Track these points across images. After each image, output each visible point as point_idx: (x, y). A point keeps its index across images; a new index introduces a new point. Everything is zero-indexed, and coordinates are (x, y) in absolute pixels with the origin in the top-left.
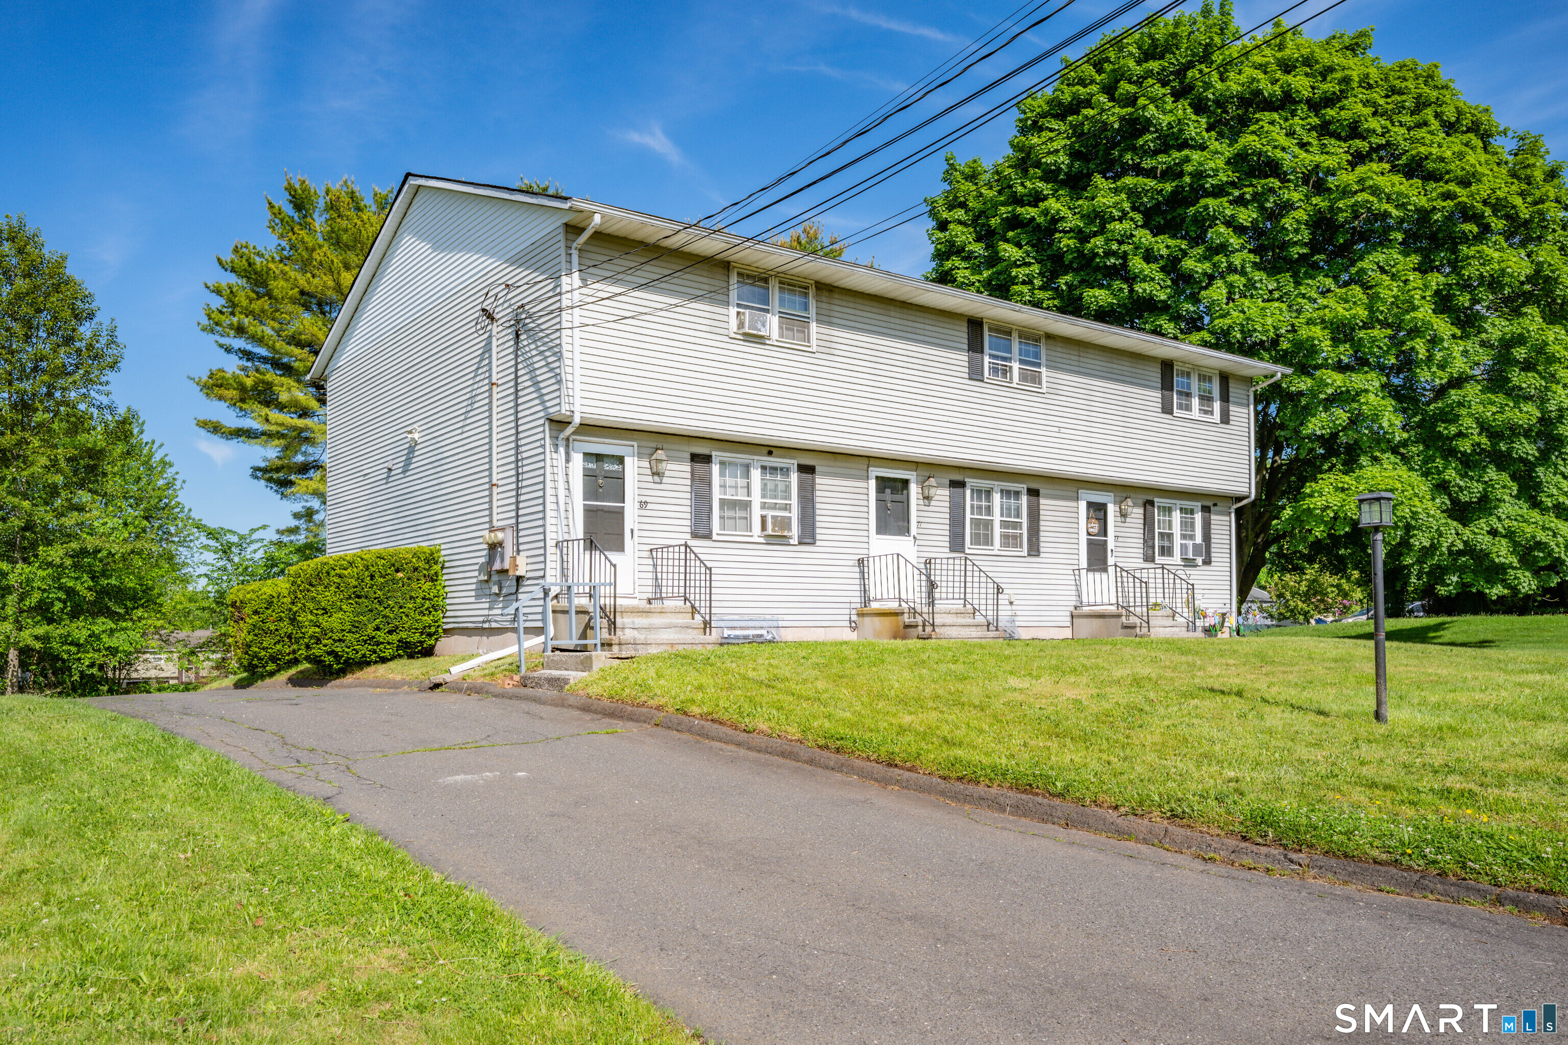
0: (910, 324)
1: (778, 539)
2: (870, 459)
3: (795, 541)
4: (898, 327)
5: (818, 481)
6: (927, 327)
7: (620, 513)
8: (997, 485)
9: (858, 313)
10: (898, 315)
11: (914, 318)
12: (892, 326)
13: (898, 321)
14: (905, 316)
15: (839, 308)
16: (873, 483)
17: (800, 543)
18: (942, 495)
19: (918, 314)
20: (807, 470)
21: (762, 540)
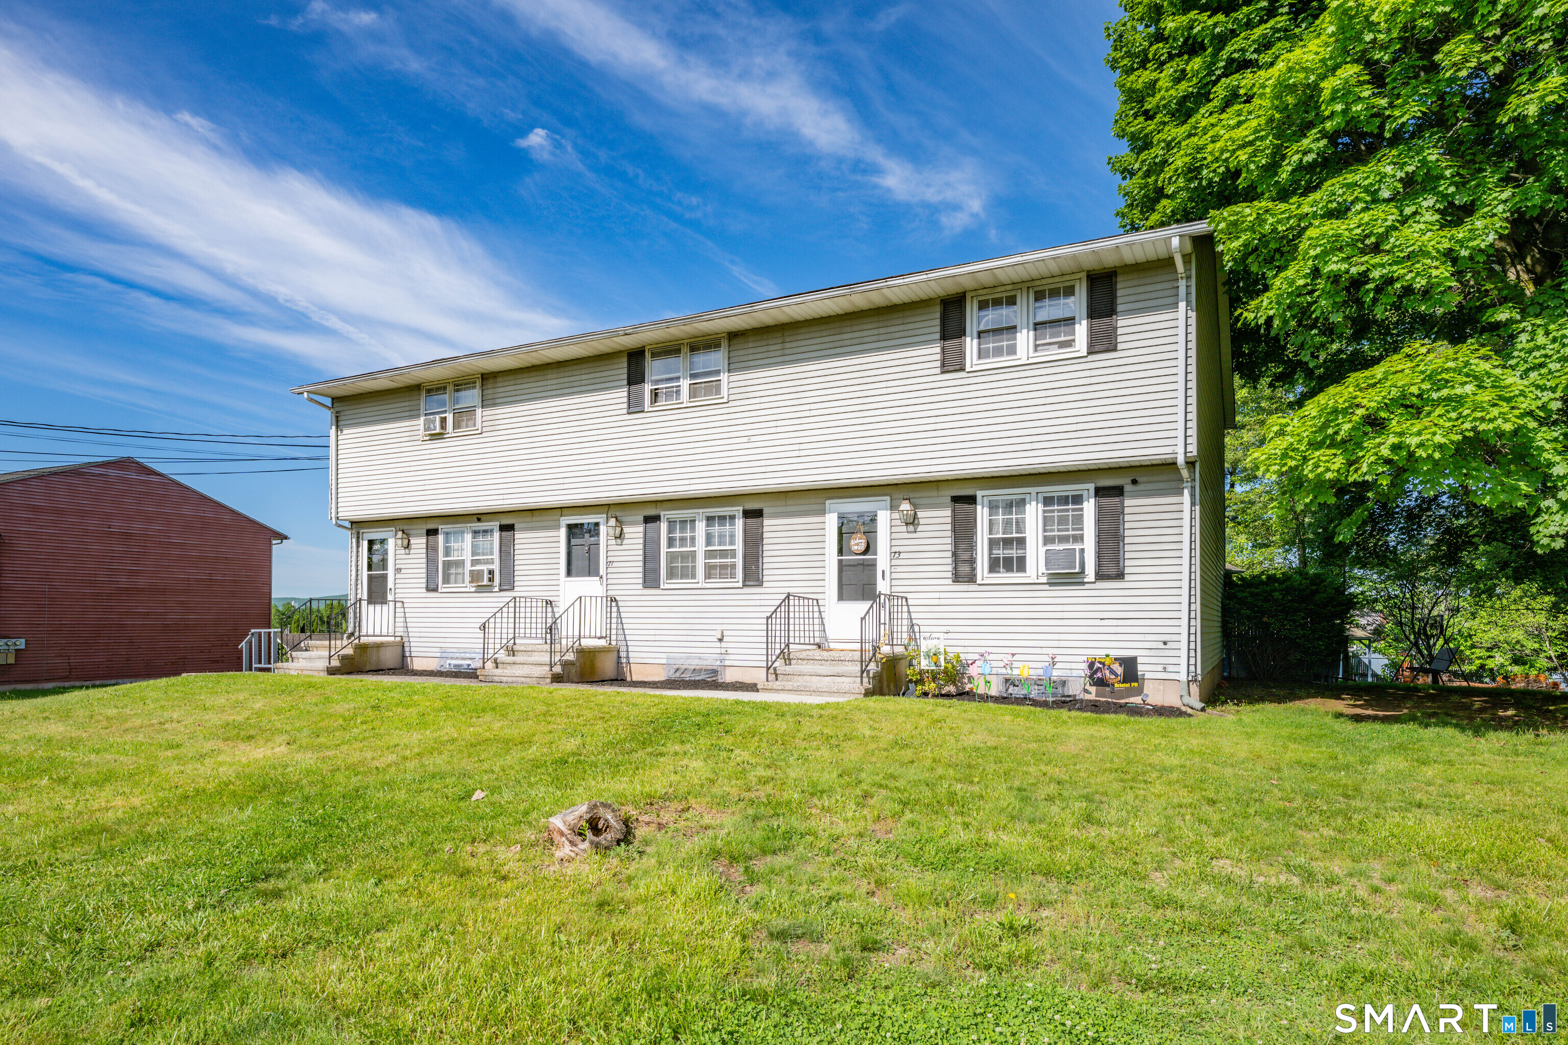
0: (566, 380)
1: (481, 589)
2: (562, 510)
3: (497, 589)
4: (554, 387)
5: (516, 536)
6: (584, 377)
7: (385, 577)
8: (701, 513)
9: (518, 387)
10: (554, 376)
11: (570, 373)
12: (549, 388)
13: (554, 382)
14: (562, 375)
15: (502, 388)
16: (563, 532)
17: (501, 590)
18: (635, 532)
19: (574, 367)
20: (507, 528)
21: (473, 589)
